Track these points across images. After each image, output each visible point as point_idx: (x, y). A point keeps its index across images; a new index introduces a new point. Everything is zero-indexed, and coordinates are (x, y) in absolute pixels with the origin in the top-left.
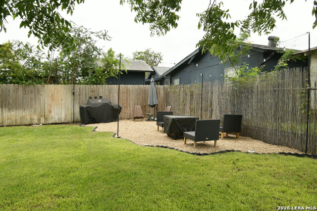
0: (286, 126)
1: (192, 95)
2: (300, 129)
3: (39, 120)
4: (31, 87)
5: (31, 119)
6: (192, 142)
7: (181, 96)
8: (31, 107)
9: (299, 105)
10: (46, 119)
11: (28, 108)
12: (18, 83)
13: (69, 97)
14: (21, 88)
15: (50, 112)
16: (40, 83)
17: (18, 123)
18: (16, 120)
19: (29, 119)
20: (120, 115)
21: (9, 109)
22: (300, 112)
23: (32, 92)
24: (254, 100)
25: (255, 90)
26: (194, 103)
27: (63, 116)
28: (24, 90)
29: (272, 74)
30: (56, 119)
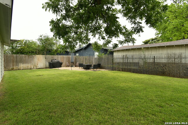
0: (109, 66)
1: (86, 59)
2: (112, 66)
3: (34, 67)
4: (31, 56)
5: (31, 67)
6: (92, 69)
7: (82, 59)
8: (31, 63)
9: (112, 61)
10: (36, 67)
11: (30, 63)
12: (26, 54)
13: (44, 59)
14: (27, 56)
15: (38, 64)
16: (34, 54)
17: (26, 68)
18: (25, 67)
19: (30, 67)
20: (62, 65)
21: (23, 64)
22: (112, 63)
23: (31, 57)
24: (103, 60)
25: (103, 58)
26: (87, 61)
27: (42, 66)
28: (28, 57)
29: (106, 55)
30: (39, 67)
